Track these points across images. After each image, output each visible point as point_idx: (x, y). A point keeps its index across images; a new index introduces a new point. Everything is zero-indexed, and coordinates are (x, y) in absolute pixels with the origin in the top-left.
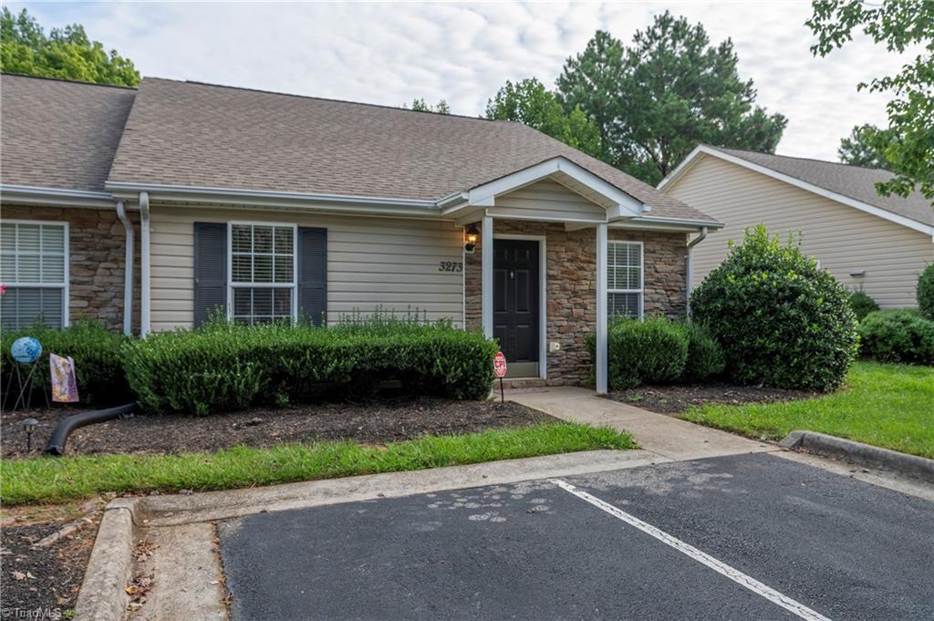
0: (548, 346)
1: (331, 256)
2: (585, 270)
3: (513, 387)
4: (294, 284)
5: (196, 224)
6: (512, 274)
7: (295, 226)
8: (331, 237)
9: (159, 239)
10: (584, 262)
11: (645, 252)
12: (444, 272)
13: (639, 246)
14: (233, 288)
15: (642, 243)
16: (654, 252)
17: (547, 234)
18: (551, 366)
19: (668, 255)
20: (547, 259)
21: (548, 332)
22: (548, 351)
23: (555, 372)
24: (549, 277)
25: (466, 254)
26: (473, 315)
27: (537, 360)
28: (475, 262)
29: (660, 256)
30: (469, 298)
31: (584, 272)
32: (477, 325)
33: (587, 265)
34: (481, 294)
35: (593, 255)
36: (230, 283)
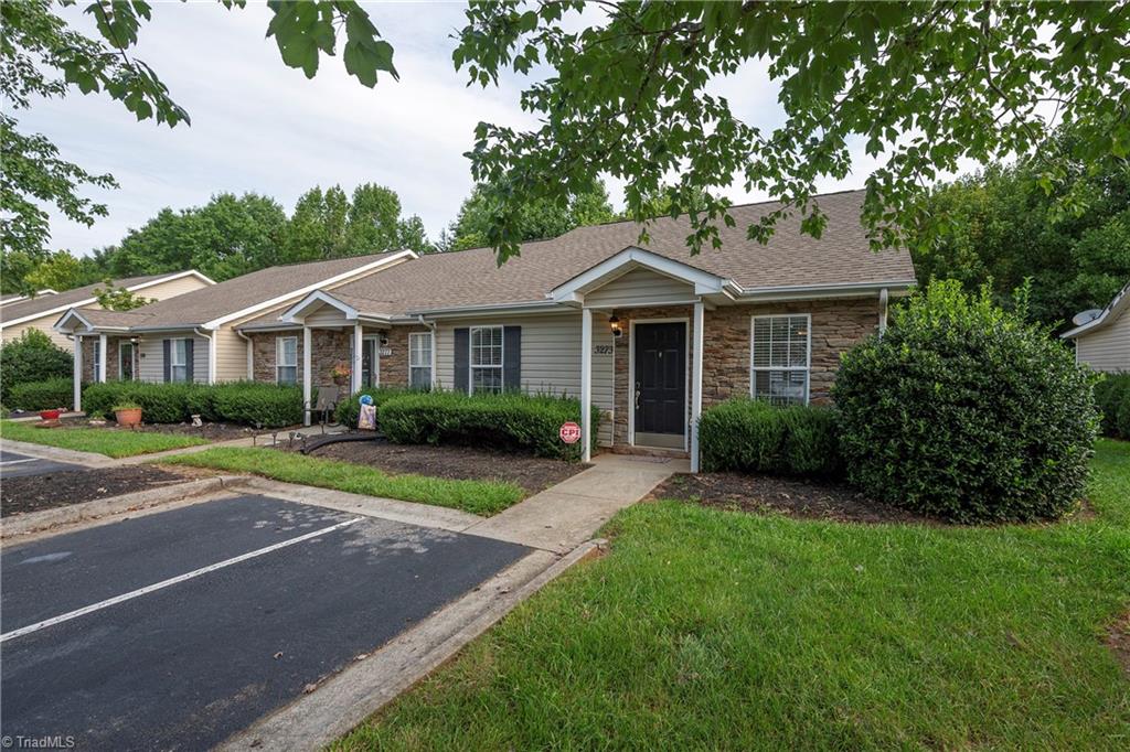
1: (523, 346)
2: (732, 348)
3: (653, 456)
4: (501, 366)
5: (455, 330)
6: (660, 354)
7: (502, 326)
8: (523, 332)
9: (441, 340)
10: (730, 340)
11: (812, 325)
12: (598, 354)
13: (806, 319)
14: (473, 368)
15: (809, 316)
16: (826, 324)
17: (690, 316)
19: (849, 327)
21: (689, 408)
22: (689, 426)
24: (691, 356)
25: (615, 339)
26: (621, 390)
27: (683, 434)
28: (622, 345)
29: (835, 328)
30: (617, 376)
31: (732, 351)
32: (624, 399)
33: (735, 342)
34: (628, 372)
35: (741, 332)
36: (471, 365)
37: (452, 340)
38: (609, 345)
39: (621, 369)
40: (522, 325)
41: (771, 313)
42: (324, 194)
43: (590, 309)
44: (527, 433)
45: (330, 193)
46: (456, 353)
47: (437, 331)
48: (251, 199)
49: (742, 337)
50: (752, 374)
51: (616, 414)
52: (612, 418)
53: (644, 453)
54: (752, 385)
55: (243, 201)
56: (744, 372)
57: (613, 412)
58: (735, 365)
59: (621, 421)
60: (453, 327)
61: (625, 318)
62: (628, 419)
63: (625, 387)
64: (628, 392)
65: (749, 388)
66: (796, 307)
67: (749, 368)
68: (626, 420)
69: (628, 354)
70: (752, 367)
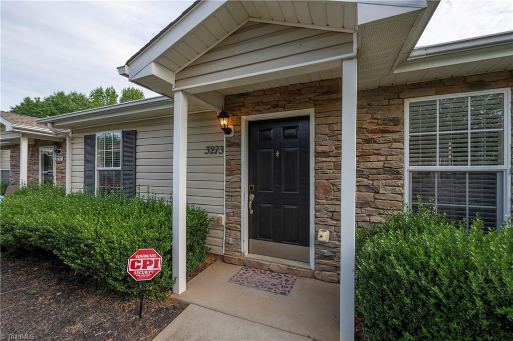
0: (317, 232)
2: (375, 142)
3: (271, 271)
4: (121, 168)
5: (85, 136)
6: (278, 153)
7: (121, 131)
8: (139, 136)
9: (75, 146)
12: (209, 155)
14: (98, 170)
15: (507, 91)
17: (315, 105)
18: (320, 256)
20: (316, 133)
21: (316, 217)
22: (316, 238)
23: (325, 264)
24: (318, 154)
25: (226, 137)
26: (232, 193)
27: (308, 245)
28: (234, 144)
30: (229, 177)
31: (376, 146)
32: (235, 203)
33: (380, 135)
34: (240, 174)
35: (390, 121)
36: (96, 168)
37: (82, 146)
38: (219, 144)
39: (232, 170)
40: (138, 129)
41: (438, 93)
42: (104, 90)
43: (182, 90)
46: (85, 157)
47: (72, 139)
49: (392, 128)
51: (227, 219)
52: (223, 223)
53: (258, 266)
54: (406, 190)
56: (396, 173)
57: (224, 217)
58: (381, 164)
59: (232, 227)
60: (83, 135)
61: (237, 115)
62: (240, 225)
63: (238, 190)
64: (241, 196)
65: (402, 194)
66: (483, 81)
67: (403, 167)
68: (238, 226)
69: (240, 154)
70: (407, 167)
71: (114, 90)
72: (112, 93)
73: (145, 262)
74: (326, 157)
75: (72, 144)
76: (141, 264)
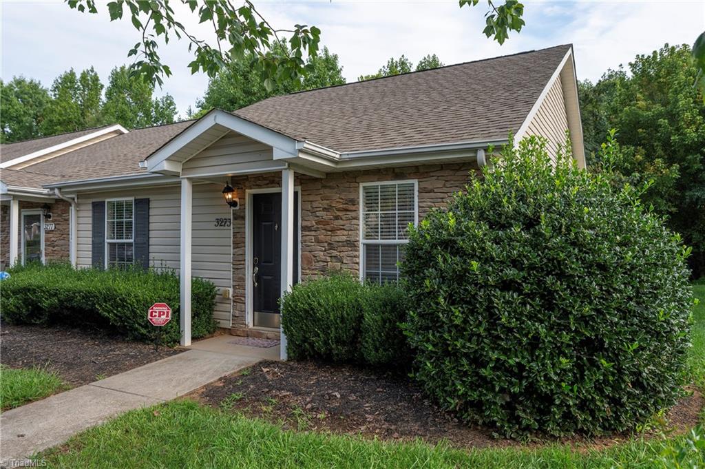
1: (152, 219)
3: (268, 338)
4: (133, 240)
5: (93, 203)
6: (276, 226)
7: (132, 199)
8: (152, 205)
9: (81, 214)
10: (339, 210)
11: (419, 192)
12: (218, 227)
13: (413, 185)
14: (108, 243)
15: (416, 182)
16: (432, 191)
20: (302, 210)
25: (233, 210)
26: (238, 266)
28: (239, 217)
29: (442, 195)
30: (235, 250)
31: (341, 222)
32: (240, 275)
33: (344, 213)
34: (245, 246)
35: (350, 201)
36: (106, 240)
37: (90, 214)
38: (227, 217)
39: (238, 243)
40: (151, 198)
41: (378, 180)
42: (78, 76)
44: (116, 315)
45: (84, 76)
46: (93, 227)
47: (78, 205)
48: (19, 82)
49: (351, 207)
50: (361, 248)
51: (234, 292)
52: (231, 296)
53: (258, 335)
54: (361, 260)
55: (11, 85)
56: (353, 245)
57: (231, 290)
58: (345, 238)
59: (239, 299)
60: (91, 201)
61: (242, 188)
62: (245, 297)
63: (242, 262)
64: (245, 268)
65: (358, 263)
66: (403, 173)
67: (358, 241)
68: (243, 299)
69: (245, 227)
70: (362, 240)
71: (96, 74)
72: (93, 82)
73: (160, 312)
74: (309, 231)
75: (78, 211)
76: (157, 314)
